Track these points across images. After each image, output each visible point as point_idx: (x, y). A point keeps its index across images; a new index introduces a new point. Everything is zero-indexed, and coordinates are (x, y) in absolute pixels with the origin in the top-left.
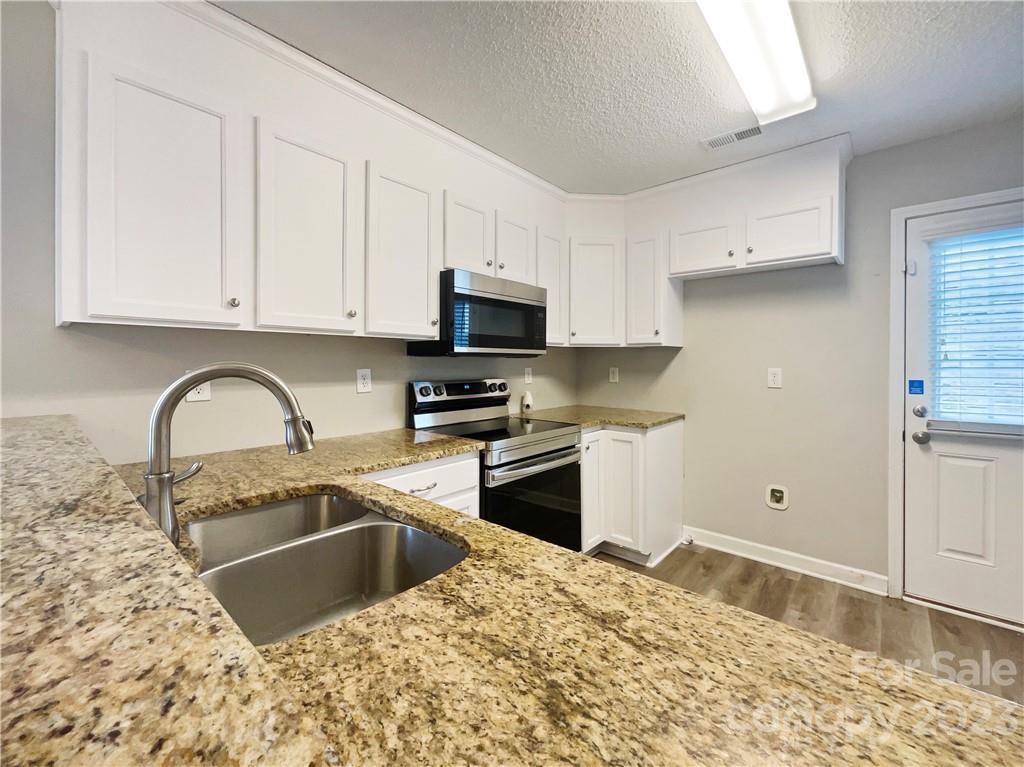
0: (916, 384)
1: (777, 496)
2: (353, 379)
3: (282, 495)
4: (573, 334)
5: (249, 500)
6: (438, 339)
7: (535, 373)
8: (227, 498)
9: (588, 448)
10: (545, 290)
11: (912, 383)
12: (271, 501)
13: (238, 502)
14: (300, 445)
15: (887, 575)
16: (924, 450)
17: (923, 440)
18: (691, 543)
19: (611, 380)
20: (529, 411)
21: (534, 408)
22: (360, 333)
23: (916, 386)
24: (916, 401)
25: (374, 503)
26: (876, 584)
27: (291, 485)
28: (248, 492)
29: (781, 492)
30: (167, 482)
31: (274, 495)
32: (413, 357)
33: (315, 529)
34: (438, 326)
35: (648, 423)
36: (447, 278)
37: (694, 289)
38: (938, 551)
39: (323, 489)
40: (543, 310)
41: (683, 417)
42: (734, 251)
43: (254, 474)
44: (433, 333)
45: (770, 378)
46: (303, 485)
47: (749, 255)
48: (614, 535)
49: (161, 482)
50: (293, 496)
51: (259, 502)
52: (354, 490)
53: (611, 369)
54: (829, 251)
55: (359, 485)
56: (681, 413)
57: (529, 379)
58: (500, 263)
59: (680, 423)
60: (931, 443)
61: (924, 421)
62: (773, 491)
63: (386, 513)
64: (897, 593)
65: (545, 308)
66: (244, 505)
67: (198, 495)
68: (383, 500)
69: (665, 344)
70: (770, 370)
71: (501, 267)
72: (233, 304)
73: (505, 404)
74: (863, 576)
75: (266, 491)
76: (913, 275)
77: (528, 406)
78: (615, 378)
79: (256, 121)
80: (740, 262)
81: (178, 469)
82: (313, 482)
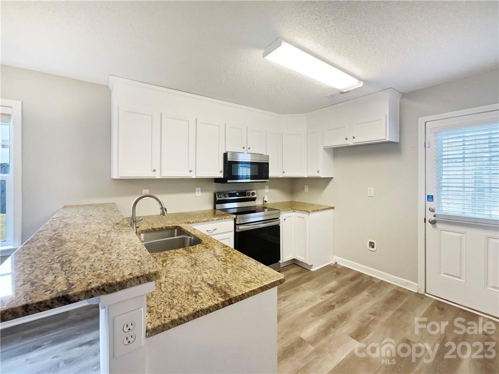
0: (430, 197)
1: (372, 245)
2: (194, 191)
3: (164, 228)
4: (284, 172)
5: (156, 229)
6: (223, 177)
7: (270, 188)
8: (150, 228)
9: (285, 220)
10: (268, 156)
11: (428, 196)
12: (161, 229)
13: (153, 229)
14: (163, 214)
15: (417, 282)
16: (434, 227)
17: (433, 223)
18: (336, 263)
19: (305, 191)
20: (266, 203)
21: (268, 202)
22: (194, 177)
23: (430, 198)
24: (430, 204)
25: (187, 231)
26: (413, 287)
27: (167, 225)
28: (155, 226)
29: (374, 243)
30: (135, 222)
31: (162, 228)
32: (217, 183)
33: (173, 236)
34: (223, 173)
35: (310, 211)
36: (225, 155)
37: (338, 152)
38: (440, 273)
39: (176, 227)
40: (268, 164)
41: (333, 208)
42: (348, 138)
43: (159, 222)
44: (221, 175)
45: (369, 192)
46: (171, 226)
47: (354, 139)
48: (298, 256)
49: (133, 221)
50: (167, 228)
51: (158, 230)
52: (183, 228)
53: (305, 186)
54: (384, 138)
55: (185, 226)
56: (332, 206)
57: (267, 190)
58: (248, 147)
59: (332, 210)
60: (437, 224)
61: (433, 214)
62: (371, 243)
63: (189, 234)
64: (422, 292)
65: (268, 163)
66: (154, 230)
67: (144, 226)
68: (189, 231)
69: (322, 176)
70: (369, 188)
71: (249, 149)
72: (154, 171)
73: (255, 200)
74: (407, 283)
75: (160, 227)
76: (428, 147)
77: (266, 201)
78: (307, 190)
79: (161, 114)
80: (351, 142)
81: (137, 219)
82: (173, 225)
